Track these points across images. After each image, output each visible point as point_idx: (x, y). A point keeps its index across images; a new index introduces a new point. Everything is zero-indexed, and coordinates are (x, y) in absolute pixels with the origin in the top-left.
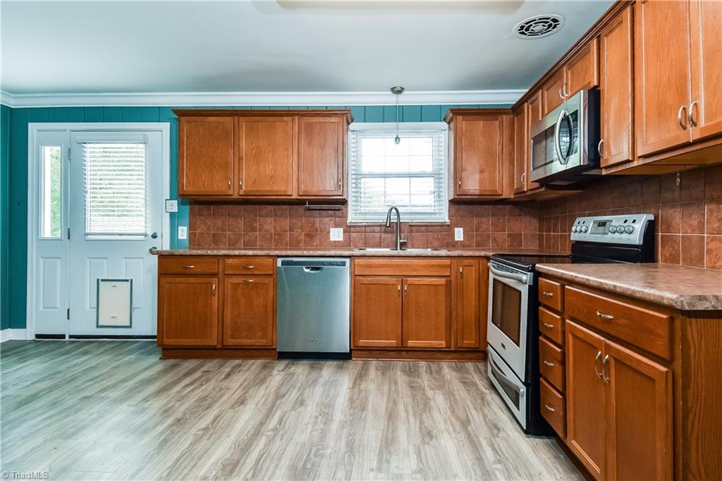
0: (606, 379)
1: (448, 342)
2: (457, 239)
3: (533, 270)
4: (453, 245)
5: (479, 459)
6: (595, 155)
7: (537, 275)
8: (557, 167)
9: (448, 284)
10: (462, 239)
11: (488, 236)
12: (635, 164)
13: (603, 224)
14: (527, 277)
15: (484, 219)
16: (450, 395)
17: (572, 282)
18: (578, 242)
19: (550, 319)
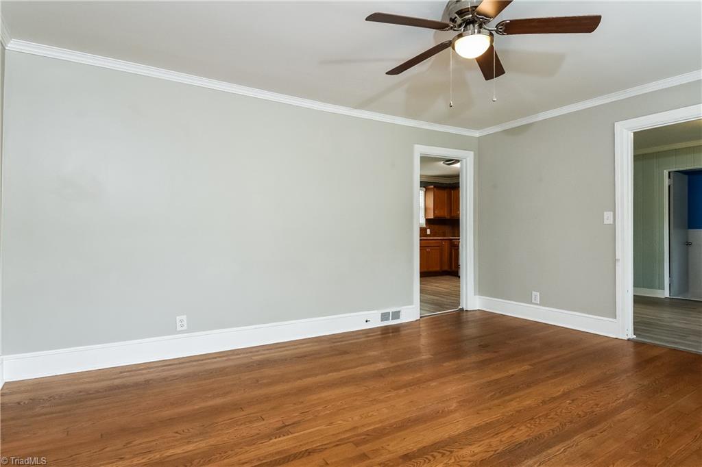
2: (428, 234)
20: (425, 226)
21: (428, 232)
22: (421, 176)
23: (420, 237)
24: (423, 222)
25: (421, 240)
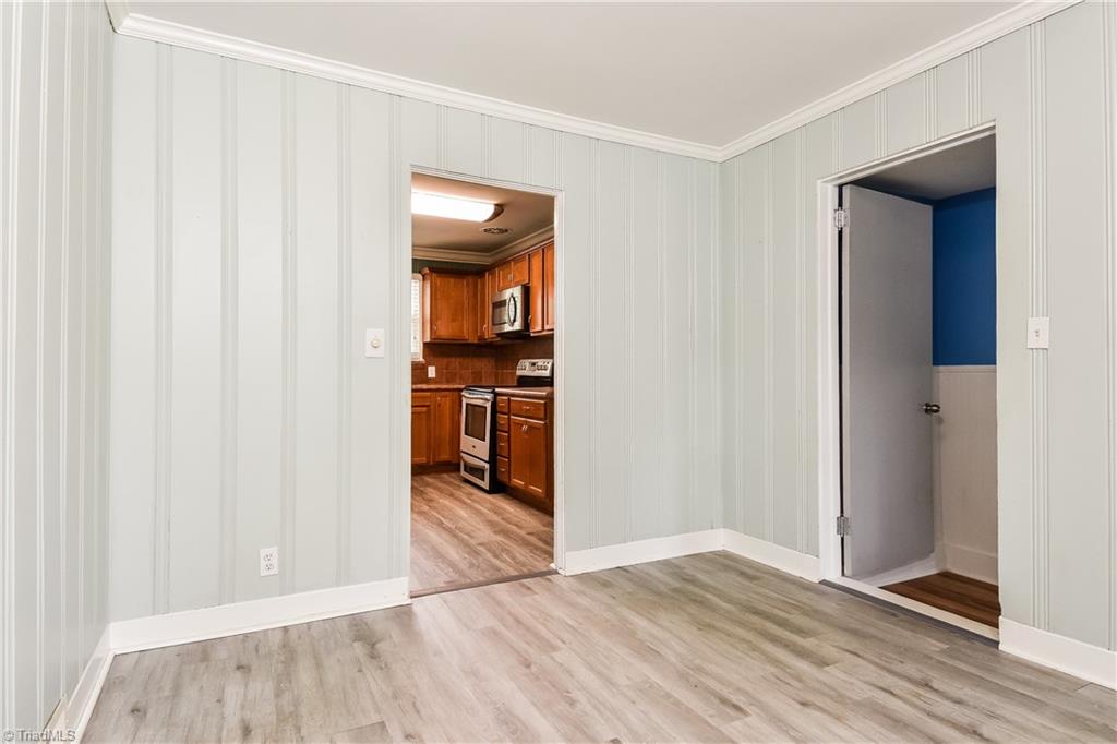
0: (525, 427)
1: (428, 458)
2: (430, 376)
3: (493, 392)
4: (428, 381)
5: (464, 503)
6: (526, 324)
7: (496, 395)
8: (507, 328)
9: (428, 413)
10: (434, 376)
11: (455, 374)
12: (544, 333)
13: (534, 364)
14: (489, 397)
15: (453, 359)
16: (435, 488)
17: (513, 395)
18: (521, 377)
19: (502, 419)
20: (421, 359)
21: (432, 372)
22: (415, 247)
23: (413, 383)
24: (416, 350)
25: (413, 391)
